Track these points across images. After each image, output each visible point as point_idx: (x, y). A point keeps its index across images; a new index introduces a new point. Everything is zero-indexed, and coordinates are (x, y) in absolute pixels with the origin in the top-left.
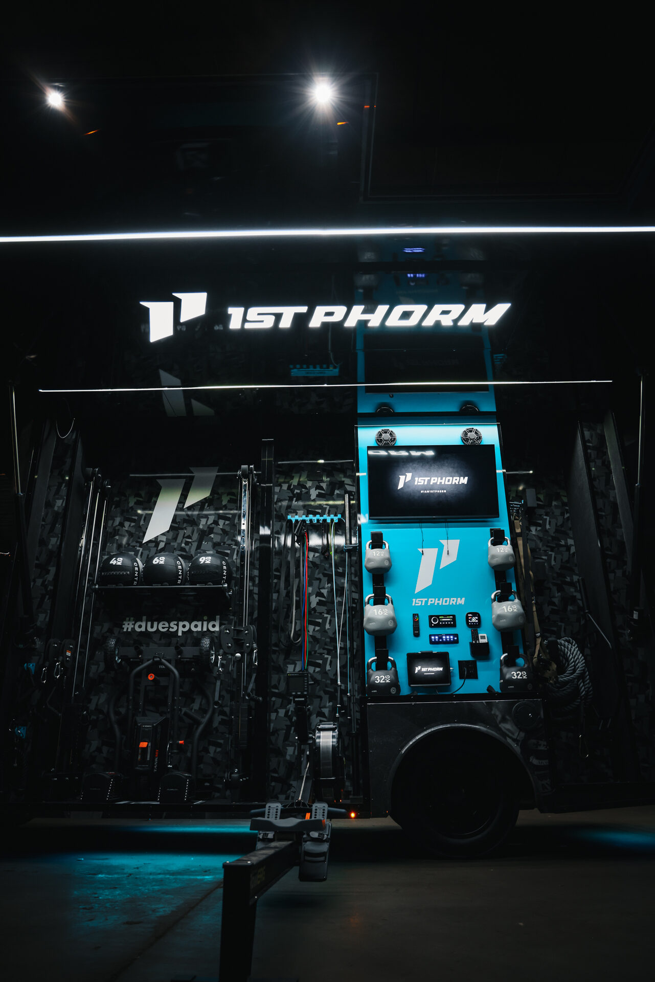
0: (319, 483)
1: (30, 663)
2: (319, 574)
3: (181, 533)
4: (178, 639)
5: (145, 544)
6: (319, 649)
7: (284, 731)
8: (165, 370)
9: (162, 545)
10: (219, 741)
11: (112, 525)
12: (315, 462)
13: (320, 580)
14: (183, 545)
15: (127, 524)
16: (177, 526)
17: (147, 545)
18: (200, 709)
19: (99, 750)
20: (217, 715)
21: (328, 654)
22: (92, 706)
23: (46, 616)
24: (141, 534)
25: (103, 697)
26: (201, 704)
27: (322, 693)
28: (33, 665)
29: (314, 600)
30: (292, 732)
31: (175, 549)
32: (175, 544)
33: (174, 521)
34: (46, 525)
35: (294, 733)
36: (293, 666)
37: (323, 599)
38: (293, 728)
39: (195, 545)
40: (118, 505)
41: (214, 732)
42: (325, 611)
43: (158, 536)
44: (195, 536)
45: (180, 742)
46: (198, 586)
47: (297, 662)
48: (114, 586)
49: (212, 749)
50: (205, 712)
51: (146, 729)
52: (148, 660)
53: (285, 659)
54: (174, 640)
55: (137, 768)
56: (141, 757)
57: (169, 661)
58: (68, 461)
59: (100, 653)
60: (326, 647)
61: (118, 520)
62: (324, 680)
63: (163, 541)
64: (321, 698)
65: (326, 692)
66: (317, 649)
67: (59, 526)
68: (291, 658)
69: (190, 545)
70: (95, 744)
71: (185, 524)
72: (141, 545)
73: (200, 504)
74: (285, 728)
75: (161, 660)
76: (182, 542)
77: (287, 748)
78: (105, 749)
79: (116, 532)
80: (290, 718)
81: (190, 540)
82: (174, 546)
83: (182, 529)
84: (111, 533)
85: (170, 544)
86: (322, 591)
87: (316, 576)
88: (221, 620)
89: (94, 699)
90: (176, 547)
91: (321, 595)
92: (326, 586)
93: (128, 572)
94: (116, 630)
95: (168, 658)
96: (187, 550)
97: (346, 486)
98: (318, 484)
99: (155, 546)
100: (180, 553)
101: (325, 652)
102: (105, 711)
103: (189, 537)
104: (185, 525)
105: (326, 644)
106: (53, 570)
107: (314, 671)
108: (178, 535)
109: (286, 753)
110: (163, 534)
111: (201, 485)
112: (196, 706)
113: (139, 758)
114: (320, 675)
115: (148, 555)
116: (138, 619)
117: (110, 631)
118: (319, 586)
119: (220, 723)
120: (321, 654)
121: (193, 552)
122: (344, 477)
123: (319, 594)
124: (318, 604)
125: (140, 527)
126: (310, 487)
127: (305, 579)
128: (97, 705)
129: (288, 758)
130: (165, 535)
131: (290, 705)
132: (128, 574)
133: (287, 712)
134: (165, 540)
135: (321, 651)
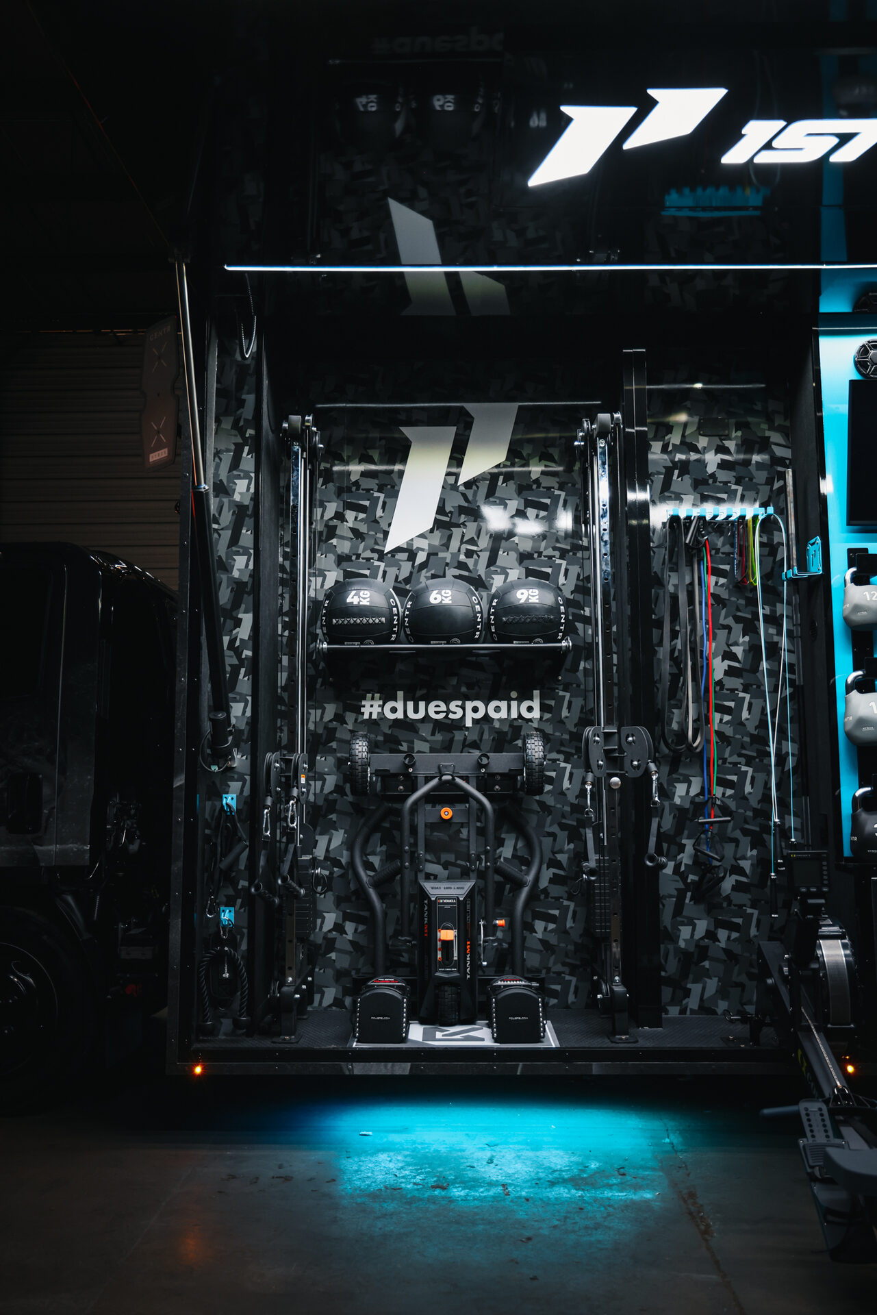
0: (721, 440)
1: (227, 793)
2: (726, 618)
3: (457, 533)
4: (467, 733)
5: (389, 555)
6: (730, 756)
7: (675, 899)
8: (401, 200)
9: (421, 558)
10: (552, 912)
11: (322, 516)
12: (688, 386)
13: (729, 628)
14: (462, 557)
15: (350, 515)
16: (447, 519)
17: (393, 556)
18: (513, 856)
19: (339, 928)
20: (545, 866)
21: (747, 765)
22: (320, 852)
23: (245, 707)
24: (380, 536)
25: (338, 838)
26: (515, 849)
27: (738, 834)
28: (232, 799)
29: (719, 667)
30: (687, 901)
31: (447, 564)
32: (446, 556)
33: (441, 510)
34: (222, 529)
35: (692, 903)
36: (685, 785)
37: (737, 665)
38: (689, 894)
39: (485, 556)
40: (328, 476)
41: (542, 897)
42: (741, 688)
43: (412, 540)
44: (484, 542)
45: (497, 922)
46: (515, 644)
47: (691, 778)
48: (356, 645)
49: (539, 925)
50: (528, 864)
51: (446, 907)
52: (428, 779)
53: (670, 773)
54: (458, 736)
55: (437, 974)
56: (442, 954)
57: (466, 779)
58: (250, 399)
59: (323, 759)
60: (744, 752)
61: (332, 508)
62: (741, 811)
63: (423, 550)
64: (736, 841)
65: (746, 832)
66: (727, 755)
67: (249, 532)
68: (681, 771)
69: (475, 556)
70: (330, 919)
71: (463, 516)
72: (382, 556)
73: (489, 477)
74: (675, 893)
75: (453, 779)
76: (459, 550)
77: (681, 928)
78: (350, 927)
79: (331, 532)
80: (683, 877)
81: (474, 548)
82: (446, 558)
83: (458, 526)
84: (321, 533)
85: (437, 554)
86: (734, 649)
87: (722, 621)
88: (542, 698)
89: (322, 842)
90: (448, 561)
91: (732, 657)
92: (741, 640)
93: (383, 619)
94: (350, 717)
95: (463, 773)
96: (471, 567)
97: (773, 446)
98: (720, 443)
99: (408, 560)
100: (458, 572)
101: (743, 760)
102: (344, 861)
103: (472, 541)
104: (463, 518)
105: (743, 747)
106: (247, 619)
107: (724, 794)
108: (450, 537)
109: (679, 937)
110: (422, 536)
111: (488, 440)
112: (507, 852)
113: (439, 956)
114: (734, 802)
115: (397, 577)
116: (388, 696)
117: (340, 718)
118: (728, 638)
119: (552, 881)
120: (735, 764)
121: (482, 570)
122: (771, 428)
123: (728, 655)
124: (727, 673)
125: (376, 522)
126: (705, 448)
127: (702, 627)
128: (327, 850)
129: (682, 944)
130: (426, 538)
131: (681, 855)
132: (382, 623)
133: (677, 867)
134: (426, 547)
135: (735, 759)
